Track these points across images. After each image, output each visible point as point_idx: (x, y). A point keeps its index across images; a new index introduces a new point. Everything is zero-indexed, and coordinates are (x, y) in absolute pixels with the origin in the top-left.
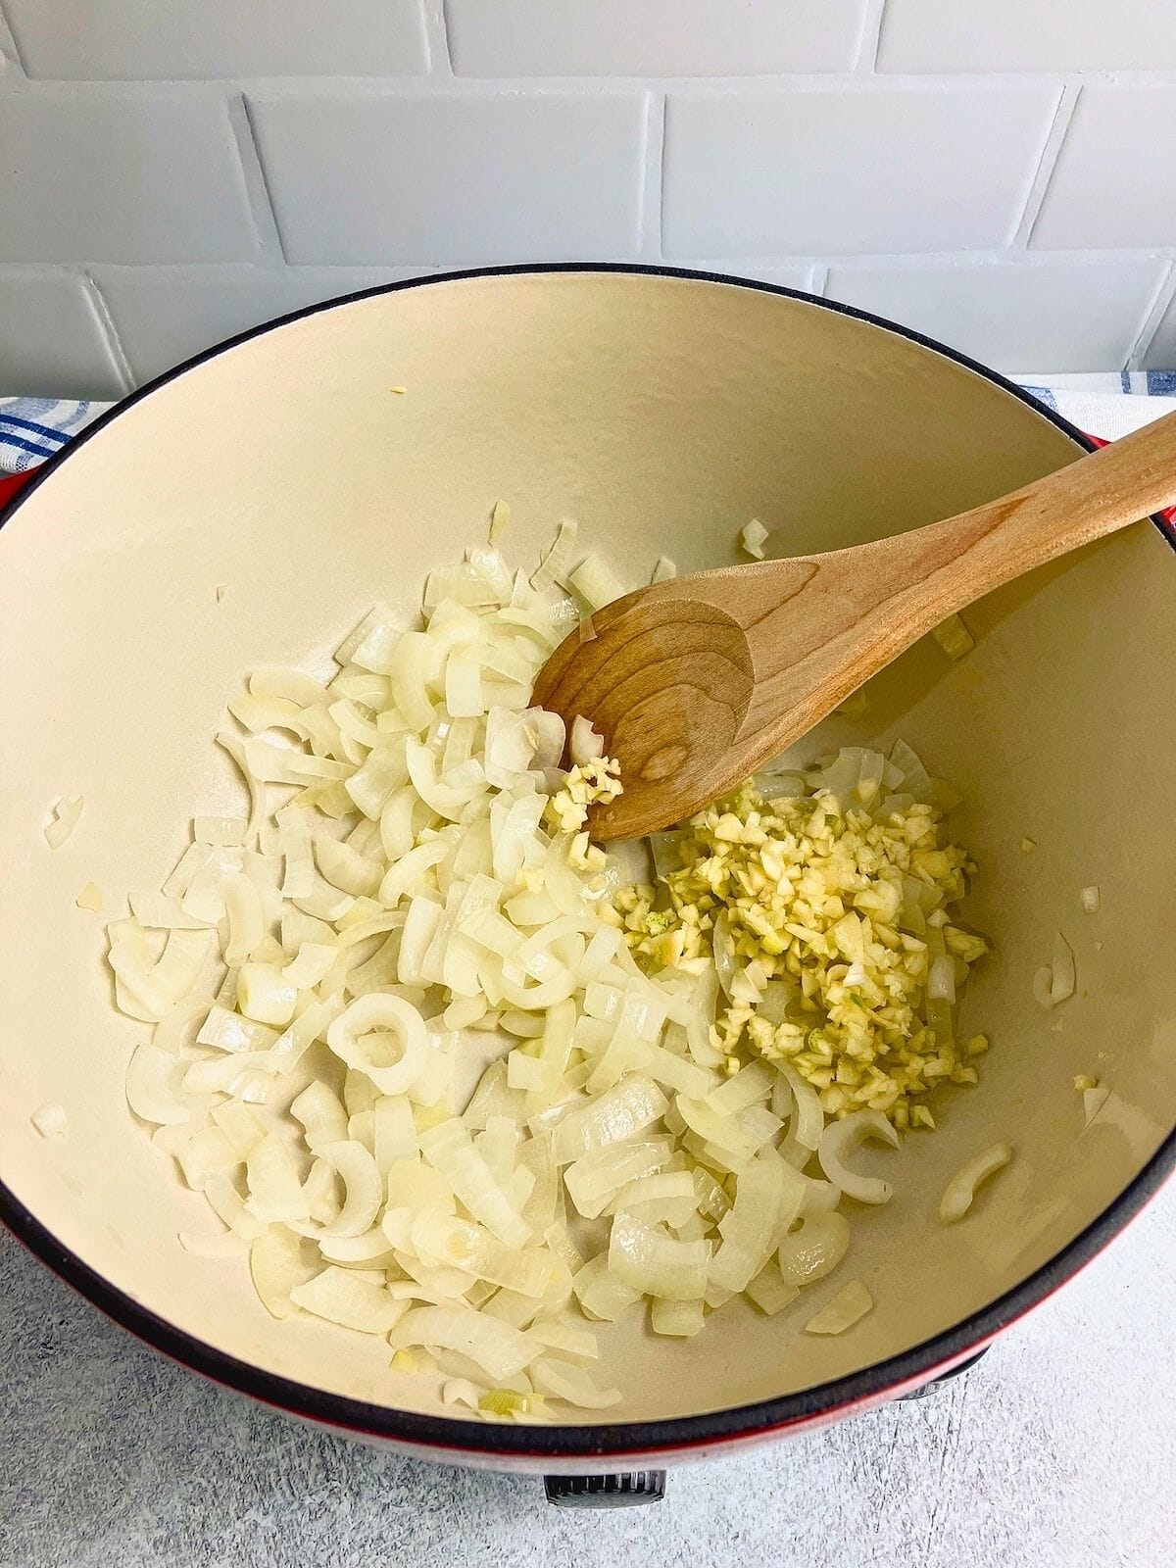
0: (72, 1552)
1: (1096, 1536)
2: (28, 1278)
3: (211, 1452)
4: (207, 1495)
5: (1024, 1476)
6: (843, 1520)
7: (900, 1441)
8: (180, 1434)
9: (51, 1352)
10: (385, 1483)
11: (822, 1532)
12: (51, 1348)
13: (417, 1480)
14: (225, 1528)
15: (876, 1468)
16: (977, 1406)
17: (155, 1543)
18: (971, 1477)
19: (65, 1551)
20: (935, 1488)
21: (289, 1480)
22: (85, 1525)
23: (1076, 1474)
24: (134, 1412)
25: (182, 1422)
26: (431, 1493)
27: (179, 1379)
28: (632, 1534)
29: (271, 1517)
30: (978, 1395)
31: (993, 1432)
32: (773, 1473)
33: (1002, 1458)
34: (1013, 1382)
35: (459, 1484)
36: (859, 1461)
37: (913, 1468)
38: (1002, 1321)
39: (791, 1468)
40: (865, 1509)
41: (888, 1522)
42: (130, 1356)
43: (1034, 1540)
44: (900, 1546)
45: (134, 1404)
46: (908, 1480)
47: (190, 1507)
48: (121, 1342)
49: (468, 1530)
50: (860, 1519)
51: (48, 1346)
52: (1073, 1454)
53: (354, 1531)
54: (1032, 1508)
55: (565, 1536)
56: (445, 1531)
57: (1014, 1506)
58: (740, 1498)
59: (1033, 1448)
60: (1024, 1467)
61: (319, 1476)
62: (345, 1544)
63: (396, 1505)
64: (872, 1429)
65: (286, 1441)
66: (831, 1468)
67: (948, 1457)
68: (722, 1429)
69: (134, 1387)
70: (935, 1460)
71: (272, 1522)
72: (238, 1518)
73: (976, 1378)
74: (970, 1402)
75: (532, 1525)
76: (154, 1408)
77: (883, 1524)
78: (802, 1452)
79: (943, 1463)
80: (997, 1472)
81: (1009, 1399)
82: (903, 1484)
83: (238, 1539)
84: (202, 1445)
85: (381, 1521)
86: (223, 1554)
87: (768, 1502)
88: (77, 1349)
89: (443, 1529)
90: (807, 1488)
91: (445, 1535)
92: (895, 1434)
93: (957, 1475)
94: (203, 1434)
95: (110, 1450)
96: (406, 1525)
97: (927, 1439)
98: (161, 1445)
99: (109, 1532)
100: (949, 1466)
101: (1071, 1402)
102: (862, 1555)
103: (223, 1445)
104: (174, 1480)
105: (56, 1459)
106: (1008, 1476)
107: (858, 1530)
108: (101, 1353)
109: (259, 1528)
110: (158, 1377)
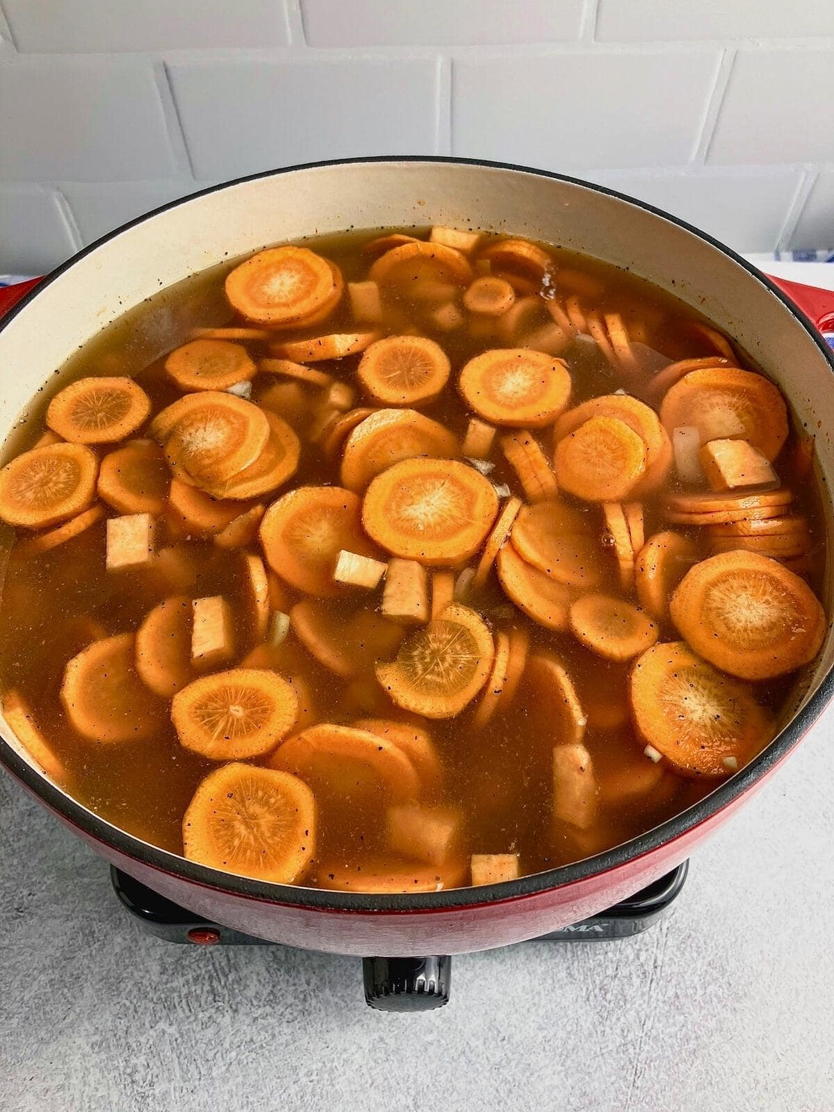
0: (34, 1052)
1: (760, 1040)
3: (132, 982)
4: (130, 1012)
5: (708, 998)
6: (579, 1028)
7: (620, 973)
8: (112, 970)
9: (22, 914)
10: (255, 1003)
11: (564, 1036)
12: (22, 912)
13: (278, 1001)
14: (142, 1034)
15: (603, 992)
16: (674, 949)
17: (92, 1045)
18: (670, 998)
19: (28, 1051)
20: (644, 1006)
21: (188, 1002)
22: (43, 1033)
23: (745, 996)
24: (79, 955)
25: (113, 961)
26: (288, 1010)
27: (111, 933)
28: (429, 1038)
30: (675, 942)
31: (686, 967)
32: (530, 997)
33: (692, 986)
34: (700, 933)
35: (307, 1004)
36: (591, 988)
37: (630, 992)
40: (595, 1020)
41: (611, 1029)
42: (77, 917)
43: (716, 1042)
44: (620, 1046)
45: (80, 950)
46: (626, 1000)
47: (118, 1020)
48: (71, 908)
49: (313, 1035)
50: (591, 1027)
51: (20, 910)
52: (743, 983)
53: (233, 1036)
54: (714, 1019)
55: (382, 1039)
57: (701, 1018)
58: (506, 1013)
59: (714, 978)
60: (708, 991)
61: (209, 999)
62: (227, 1045)
63: (263, 1018)
64: (600, 965)
65: (186, 975)
66: (571, 992)
67: (654, 984)
69: (80, 938)
70: (645, 986)
71: (175, 1030)
72: (152, 1027)
73: (674, 931)
74: (670, 947)
75: (358, 1033)
76: (93, 953)
77: (608, 1030)
78: (550, 981)
79: (650, 987)
80: (689, 995)
81: (697, 945)
82: (622, 1003)
83: (151, 1042)
84: (127, 978)
85: (252, 1029)
86: (140, 1052)
87: (526, 1016)
88: (40, 912)
89: (296, 1035)
90: (554, 1006)
91: (297, 1039)
92: (617, 969)
93: (660, 997)
94: (128, 970)
95: (62, 981)
96: (270, 1032)
97: (639, 972)
98: (98, 978)
99: (60, 1037)
100: (654, 990)
101: (742, 945)
102: (592, 1053)
103: (141, 977)
104: (107, 1002)
105: (23, 987)
106: (697, 997)
107: (590, 1035)
108: (57, 915)
109: (166, 1035)
110: (96, 931)
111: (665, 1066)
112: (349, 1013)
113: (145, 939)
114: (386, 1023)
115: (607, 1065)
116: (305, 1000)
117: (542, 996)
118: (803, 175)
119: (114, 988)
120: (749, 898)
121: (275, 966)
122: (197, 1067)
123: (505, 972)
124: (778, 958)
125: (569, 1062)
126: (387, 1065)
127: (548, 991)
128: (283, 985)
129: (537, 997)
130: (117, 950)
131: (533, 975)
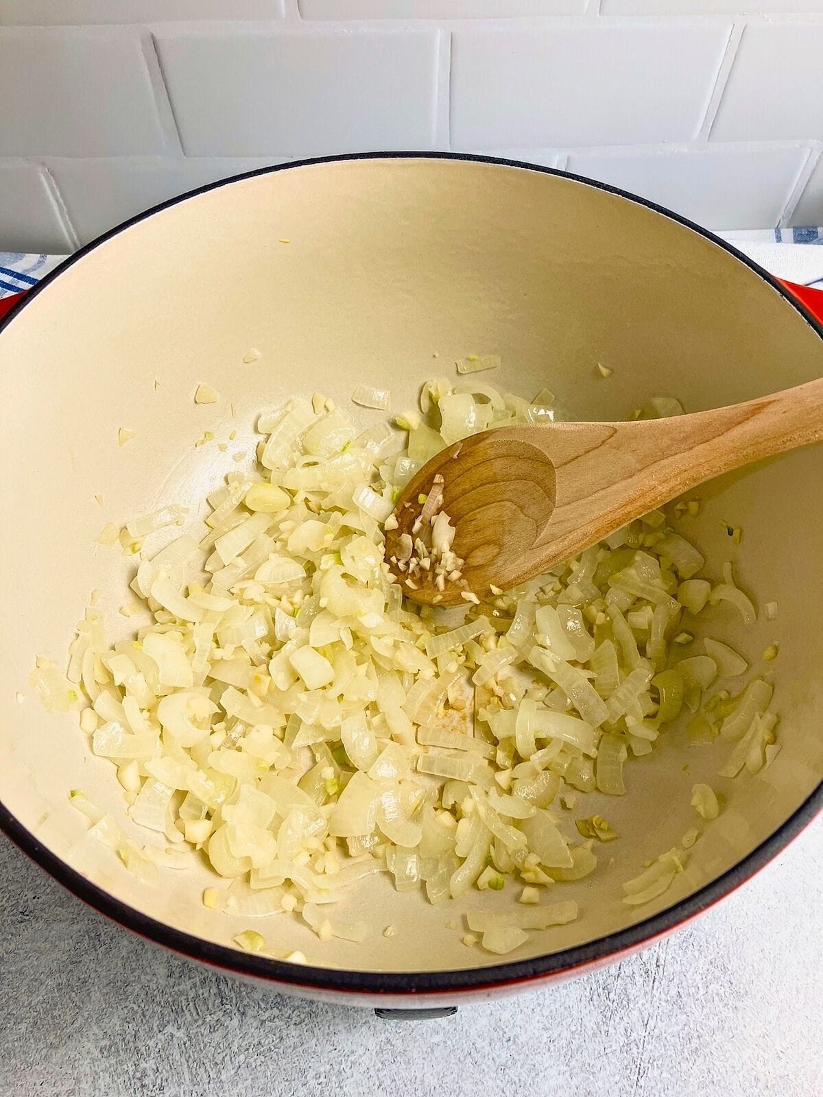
0: (43, 1057)
1: (761, 1038)
2: (10, 867)
3: (140, 986)
4: (138, 1016)
5: (710, 997)
6: (583, 1028)
7: (623, 972)
8: (119, 973)
9: (27, 918)
10: (263, 1006)
11: (569, 1037)
12: (27, 915)
13: (285, 1003)
14: (151, 1038)
15: (606, 991)
16: (676, 948)
17: (101, 1050)
18: (673, 997)
19: (38, 1056)
20: (647, 1005)
21: (195, 1004)
22: (52, 1038)
23: (746, 995)
24: (86, 958)
25: (120, 965)
26: (295, 1012)
27: (117, 936)
28: (436, 1039)
29: (182, 1031)
30: (678, 941)
31: (688, 966)
33: (695, 984)
34: (702, 932)
35: (314, 1006)
36: (594, 987)
37: (632, 992)
40: (599, 1020)
41: (615, 1029)
42: (83, 920)
43: (718, 1041)
44: (623, 1046)
45: (86, 953)
46: (629, 1000)
47: (126, 1024)
48: (76, 910)
49: (321, 1038)
50: (595, 1027)
51: (25, 914)
52: (744, 981)
53: (241, 1039)
54: (716, 1018)
55: (389, 1041)
57: (703, 1017)
58: (511, 1014)
59: (716, 976)
60: (710, 990)
61: (216, 1002)
62: (235, 1049)
63: (270, 1021)
65: (193, 978)
66: (575, 992)
67: (657, 983)
69: (86, 942)
70: (647, 986)
71: (184, 1033)
72: (160, 1031)
74: (672, 945)
75: (366, 1033)
76: (100, 957)
77: (612, 1030)
79: (653, 988)
80: (691, 994)
81: (699, 943)
82: (625, 1003)
83: (160, 1046)
84: (134, 981)
85: (260, 1032)
86: (149, 1056)
87: (531, 1016)
88: (45, 916)
89: (304, 1038)
90: (558, 1006)
91: (305, 1042)
92: (620, 968)
93: (663, 996)
94: (134, 973)
95: (69, 985)
96: (278, 1035)
97: (642, 971)
98: (105, 982)
99: (69, 1042)
100: (657, 990)
101: (743, 945)
102: (596, 1052)
103: (148, 981)
104: (115, 1006)
105: (31, 992)
106: (699, 996)
107: (594, 1035)
108: (62, 918)
109: (174, 1038)
110: (102, 934)
111: (668, 1065)
112: (356, 1015)
115: (611, 1064)
118: (808, 151)
119: (122, 992)
122: (206, 1071)
124: (779, 956)
125: (573, 1063)
126: (394, 1066)
127: (552, 990)
129: (542, 997)
130: (124, 953)
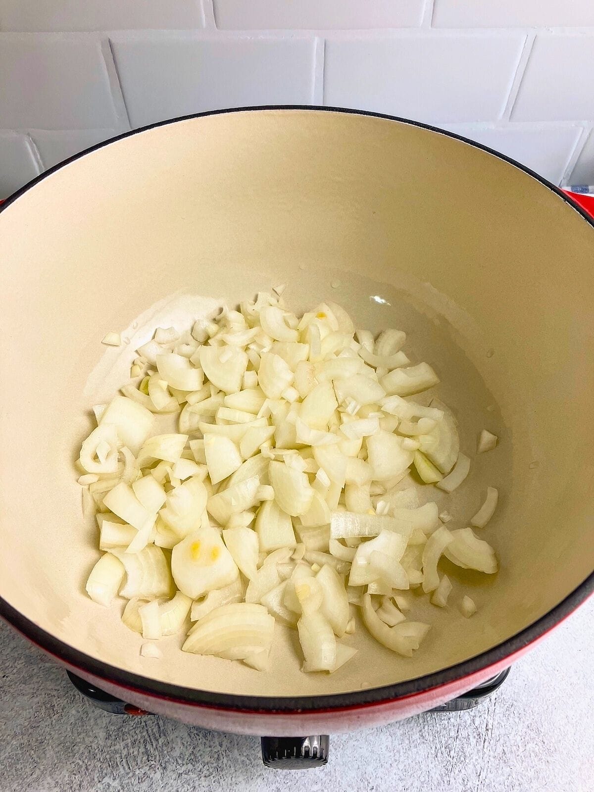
1: (567, 785)
3: (84, 746)
4: (82, 770)
5: (527, 753)
6: (430, 779)
7: (460, 735)
8: (68, 736)
10: (180, 762)
11: (419, 785)
13: (197, 760)
14: (92, 787)
15: (448, 750)
16: (501, 715)
18: (499, 754)
20: (480, 760)
21: (127, 761)
22: (15, 786)
23: (555, 751)
24: (43, 724)
25: (69, 729)
26: (205, 767)
27: (67, 706)
29: (117, 781)
30: (502, 710)
31: (510, 729)
32: (392, 754)
33: (516, 744)
34: (520, 702)
35: (220, 762)
36: (438, 746)
37: (468, 750)
38: (527, 641)
39: (402, 752)
40: (442, 773)
41: (455, 779)
42: (41, 694)
43: (534, 788)
45: (43, 720)
46: (465, 756)
47: (73, 776)
48: (36, 687)
49: (225, 787)
50: (439, 778)
52: (554, 741)
53: (163, 788)
54: (532, 770)
55: (278, 789)
56: (213, 788)
57: (523, 769)
58: (374, 768)
59: (532, 738)
60: (527, 748)
61: (144, 759)
63: (186, 774)
64: (445, 729)
65: (126, 740)
66: (423, 750)
67: (486, 743)
68: (369, 699)
69: (43, 711)
70: (480, 745)
71: (118, 784)
72: (99, 782)
73: (500, 701)
74: (497, 713)
75: (261, 784)
76: (54, 723)
77: (452, 780)
78: (407, 742)
79: (484, 747)
80: (513, 751)
81: (518, 712)
82: (462, 759)
84: (80, 742)
85: (177, 783)
87: (389, 769)
88: (12, 691)
90: (410, 762)
92: (458, 731)
93: (492, 753)
94: (80, 736)
95: (29, 745)
96: (191, 785)
97: (475, 734)
98: (57, 742)
100: (487, 748)
101: (552, 713)
103: (91, 742)
104: (64, 762)
106: (519, 753)
107: (439, 784)
108: (25, 693)
109: (110, 787)
110: (56, 705)
112: (253, 769)
113: (93, 712)
114: (281, 776)
116: (218, 759)
117: (402, 753)
118: (581, 129)
119: (70, 750)
120: (556, 675)
121: (195, 732)
123: (372, 734)
124: (579, 721)
127: (406, 749)
128: (201, 747)
129: (397, 754)
131: (393, 736)
